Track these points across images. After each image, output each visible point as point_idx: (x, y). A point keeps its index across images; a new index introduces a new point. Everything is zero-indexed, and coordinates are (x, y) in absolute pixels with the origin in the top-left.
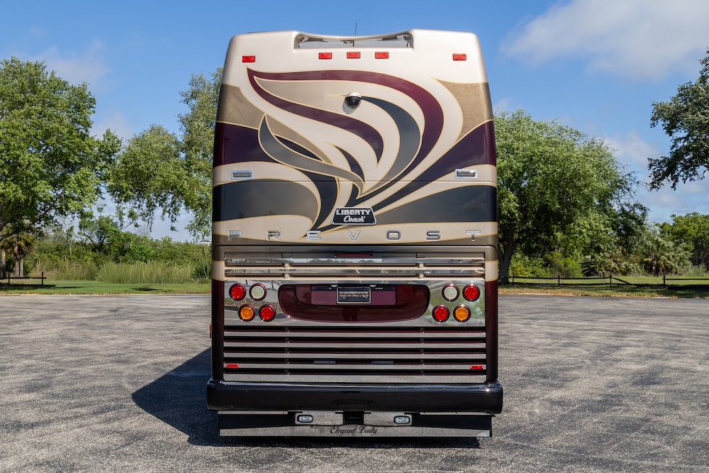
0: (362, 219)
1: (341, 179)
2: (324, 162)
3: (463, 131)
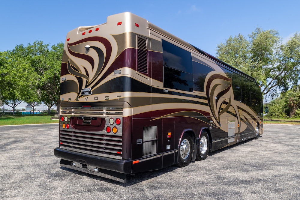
0: (88, 93)
1: (84, 78)
2: (80, 73)
3: (117, 55)
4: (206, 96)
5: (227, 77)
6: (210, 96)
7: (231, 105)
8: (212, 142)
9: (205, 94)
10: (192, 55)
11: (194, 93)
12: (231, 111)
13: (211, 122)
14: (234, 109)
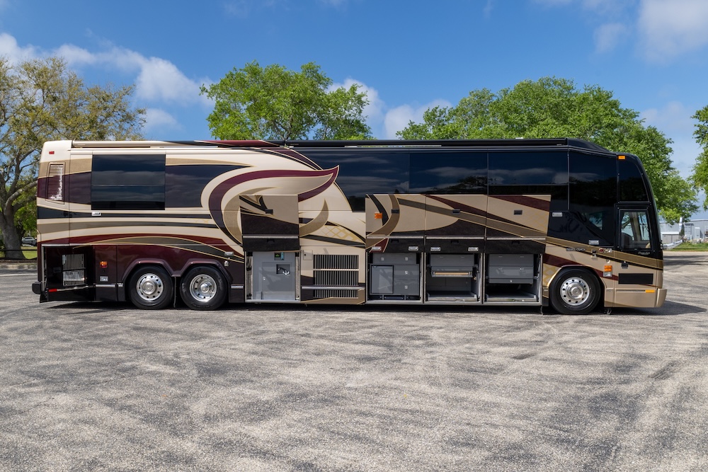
5: (312, 170)
6: (223, 212)
7: (329, 224)
8: (232, 287)
9: (205, 209)
10: (167, 157)
11: (168, 211)
12: (330, 235)
13: (228, 253)
14: (347, 230)
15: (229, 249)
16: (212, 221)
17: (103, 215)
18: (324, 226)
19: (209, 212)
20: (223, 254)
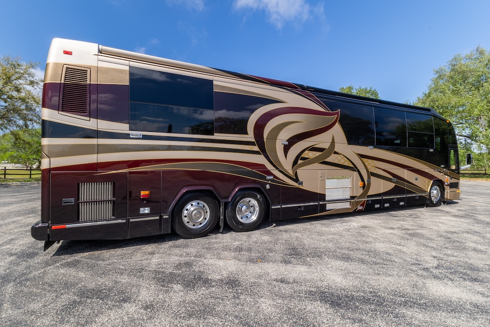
4: (254, 141)
5: (325, 111)
6: (265, 140)
7: (336, 153)
8: (273, 207)
9: (250, 137)
10: (215, 83)
11: (217, 136)
12: (336, 162)
13: (268, 178)
14: (345, 158)
15: (270, 173)
16: (256, 148)
17: (145, 137)
18: (333, 155)
19: (253, 140)
20: (264, 178)
